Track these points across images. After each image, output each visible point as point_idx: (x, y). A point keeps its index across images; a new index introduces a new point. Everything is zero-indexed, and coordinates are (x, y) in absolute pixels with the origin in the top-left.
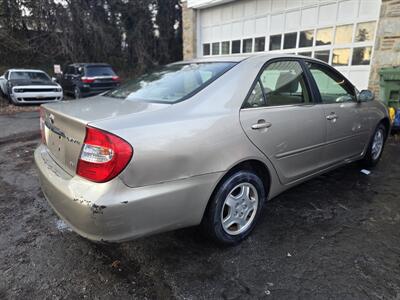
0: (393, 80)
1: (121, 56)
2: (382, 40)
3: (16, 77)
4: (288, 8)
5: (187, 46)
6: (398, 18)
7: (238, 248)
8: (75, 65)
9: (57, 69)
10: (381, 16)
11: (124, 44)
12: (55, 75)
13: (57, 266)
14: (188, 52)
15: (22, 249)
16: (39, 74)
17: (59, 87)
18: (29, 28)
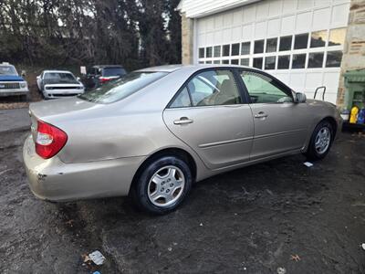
0: (356, 82)
1: (136, 59)
2: (351, 45)
3: (49, 77)
4: (270, 17)
5: (185, 51)
6: (363, 25)
7: (165, 218)
8: (96, 67)
9: (83, 70)
10: (349, 23)
11: (140, 48)
12: (81, 75)
13: (30, 220)
14: (186, 55)
15: (11, 207)
16: (67, 75)
17: (81, 85)
18: (64, 36)
